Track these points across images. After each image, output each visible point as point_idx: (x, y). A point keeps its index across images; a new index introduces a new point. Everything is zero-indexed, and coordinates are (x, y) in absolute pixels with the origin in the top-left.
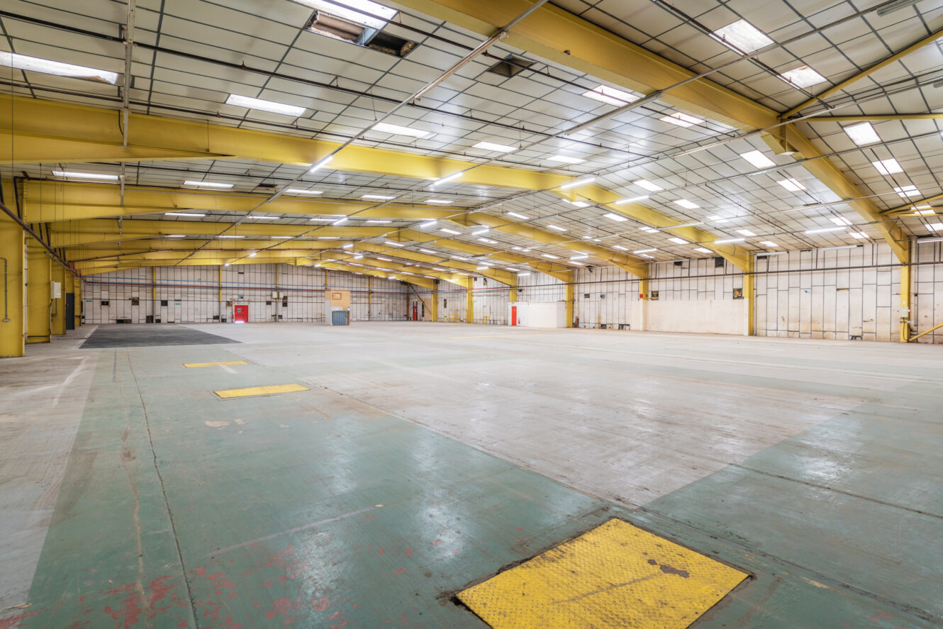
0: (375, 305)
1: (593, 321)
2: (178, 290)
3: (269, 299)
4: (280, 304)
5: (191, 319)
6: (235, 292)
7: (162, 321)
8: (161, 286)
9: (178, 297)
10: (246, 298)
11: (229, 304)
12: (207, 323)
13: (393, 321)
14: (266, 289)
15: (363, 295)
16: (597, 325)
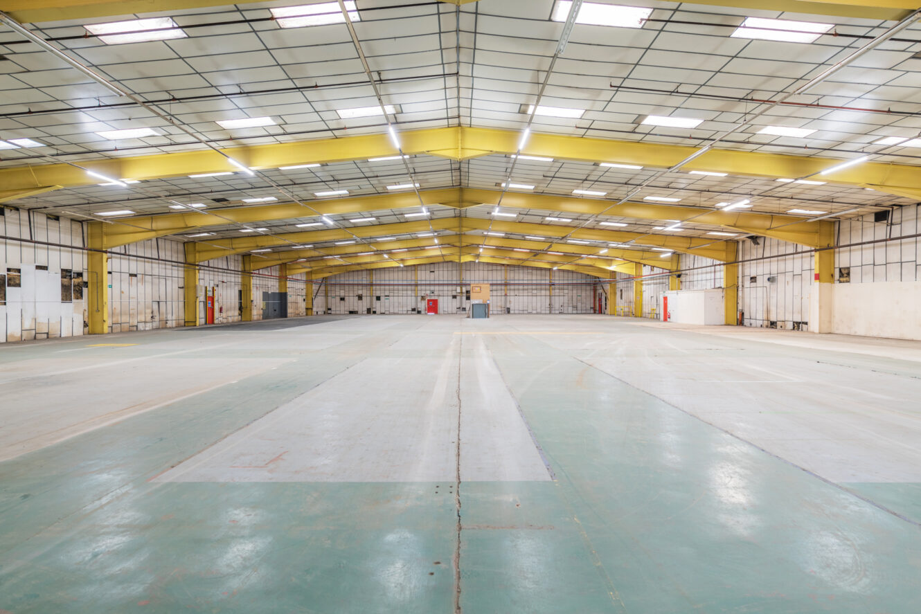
0: (557, 298)
1: (761, 315)
2: (387, 287)
3: (454, 293)
4: (464, 298)
5: (396, 311)
6: (428, 288)
7: (377, 312)
8: (376, 285)
9: (387, 293)
10: (436, 293)
11: (423, 298)
12: (407, 314)
13: (577, 313)
14: (452, 285)
15: (543, 287)
16: (766, 323)
